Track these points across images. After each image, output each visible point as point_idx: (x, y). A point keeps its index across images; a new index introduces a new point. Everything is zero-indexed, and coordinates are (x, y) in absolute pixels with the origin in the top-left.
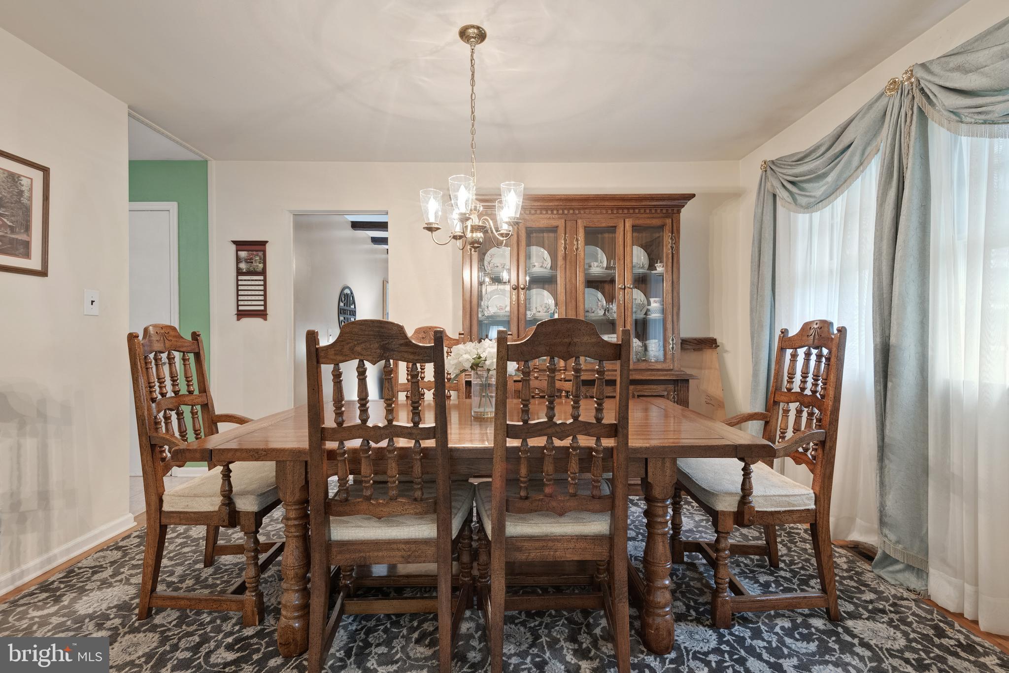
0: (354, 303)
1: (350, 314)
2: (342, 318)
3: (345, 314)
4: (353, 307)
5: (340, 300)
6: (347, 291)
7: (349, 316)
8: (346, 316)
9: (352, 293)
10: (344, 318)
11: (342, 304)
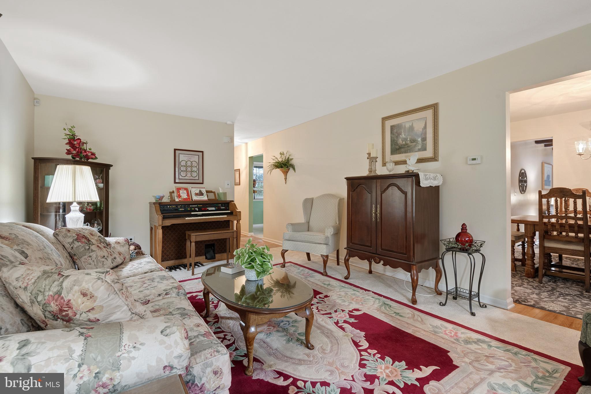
0: (526, 177)
1: (524, 182)
2: (520, 184)
3: (522, 182)
4: (525, 178)
5: (520, 176)
6: (523, 171)
7: (524, 183)
8: (522, 183)
9: (525, 172)
10: (522, 184)
11: (520, 178)
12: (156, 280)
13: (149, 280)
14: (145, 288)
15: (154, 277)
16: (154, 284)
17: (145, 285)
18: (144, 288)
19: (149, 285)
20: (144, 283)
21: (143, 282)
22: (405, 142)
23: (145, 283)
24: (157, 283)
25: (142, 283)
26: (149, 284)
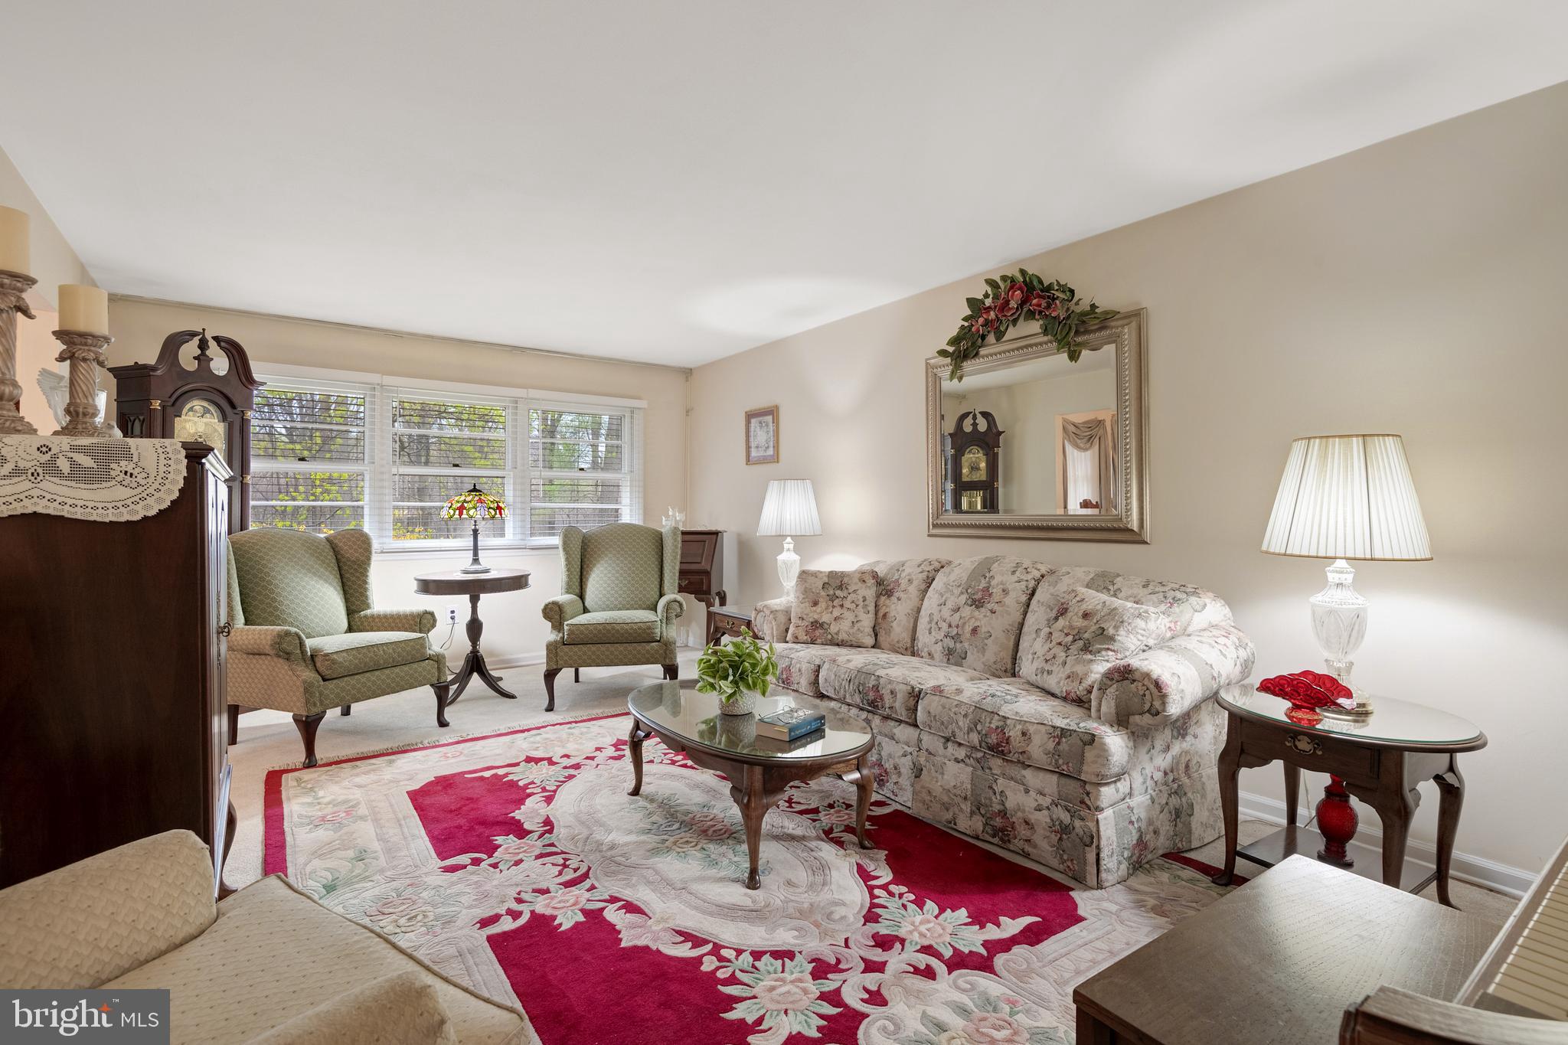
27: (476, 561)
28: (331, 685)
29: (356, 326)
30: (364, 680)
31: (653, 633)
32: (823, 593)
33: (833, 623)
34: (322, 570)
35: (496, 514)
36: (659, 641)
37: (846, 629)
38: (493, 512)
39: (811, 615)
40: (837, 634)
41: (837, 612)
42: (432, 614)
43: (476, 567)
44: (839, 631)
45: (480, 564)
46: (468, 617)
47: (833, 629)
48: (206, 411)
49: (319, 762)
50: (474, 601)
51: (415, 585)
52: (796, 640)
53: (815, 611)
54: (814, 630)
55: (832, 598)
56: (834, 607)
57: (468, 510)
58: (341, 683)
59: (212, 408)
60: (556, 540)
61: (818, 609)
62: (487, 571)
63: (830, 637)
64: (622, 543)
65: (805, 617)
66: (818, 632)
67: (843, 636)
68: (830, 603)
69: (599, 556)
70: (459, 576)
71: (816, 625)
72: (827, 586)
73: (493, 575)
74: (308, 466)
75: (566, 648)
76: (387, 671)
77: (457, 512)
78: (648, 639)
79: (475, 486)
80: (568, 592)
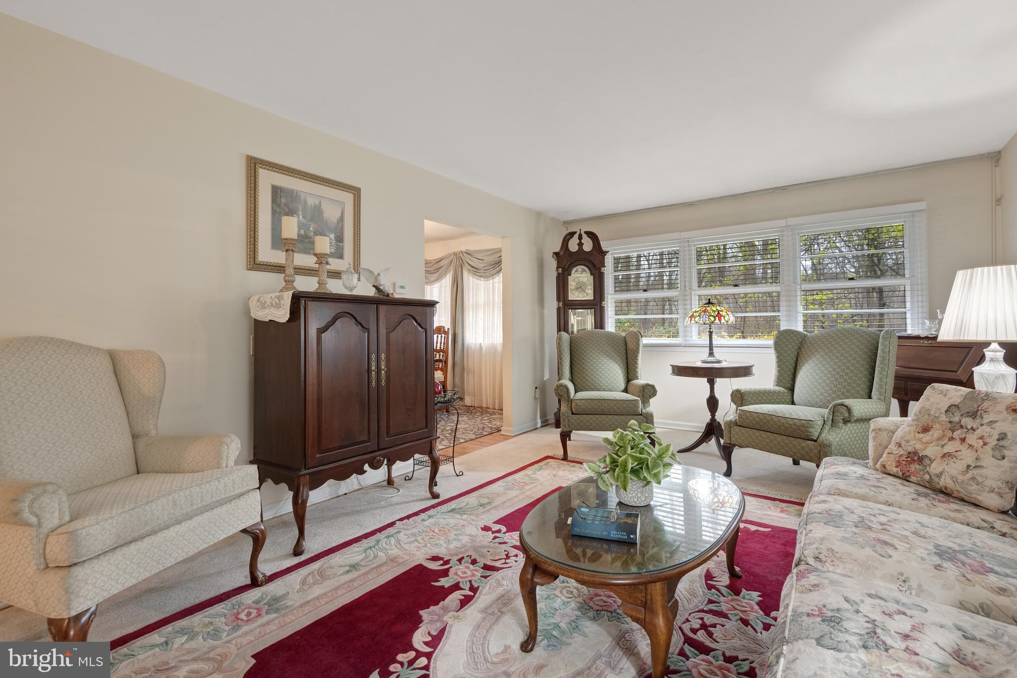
12: (855, 518)
13: (870, 528)
14: (884, 513)
15: (855, 530)
16: (863, 512)
17: (883, 519)
18: (887, 515)
19: (875, 516)
20: (885, 527)
21: (885, 530)
22: (305, 232)
23: (882, 524)
24: (855, 511)
25: (887, 527)
26: (872, 518)
27: (711, 354)
28: (575, 417)
29: (667, 206)
30: (587, 418)
31: (808, 432)
32: (944, 418)
33: (938, 460)
34: (613, 354)
35: (715, 320)
36: (816, 441)
37: (954, 472)
38: (712, 319)
39: (912, 443)
40: (939, 476)
41: (950, 447)
42: (653, 387)
43: (711, 359)
44: (941, 473)
45: (714, 356)
46: (708, 395)
47: (935, 468)
48: (584, 271)
49: (569, 459)
50: (712, 383)
51: (670, 370)
52: (884, 470)
53: (920, 440)
54: (910, 463)
55: (954, 427)
56: (952, 439)
57: (695, 318)
58: (581, 417)
59: (586, 269)
60: (771, 342)
61: (927, 437)
62: (719, 362)
63: (927, 477)
64: (833, 345)
65: (903, 443)
66: (914, 467)
67: (945, 482)
68: (949, 434)
69: (809, 356)
70: (699, 364)
71: (915, 457)
72: (954, 409)
73: (724, 365)
74: (649, 294)
75: (737, 429)
76: (610, 417)
77: (717, 318)
78: (803, 436)
79: (709, 300)
80: (778, 385)
